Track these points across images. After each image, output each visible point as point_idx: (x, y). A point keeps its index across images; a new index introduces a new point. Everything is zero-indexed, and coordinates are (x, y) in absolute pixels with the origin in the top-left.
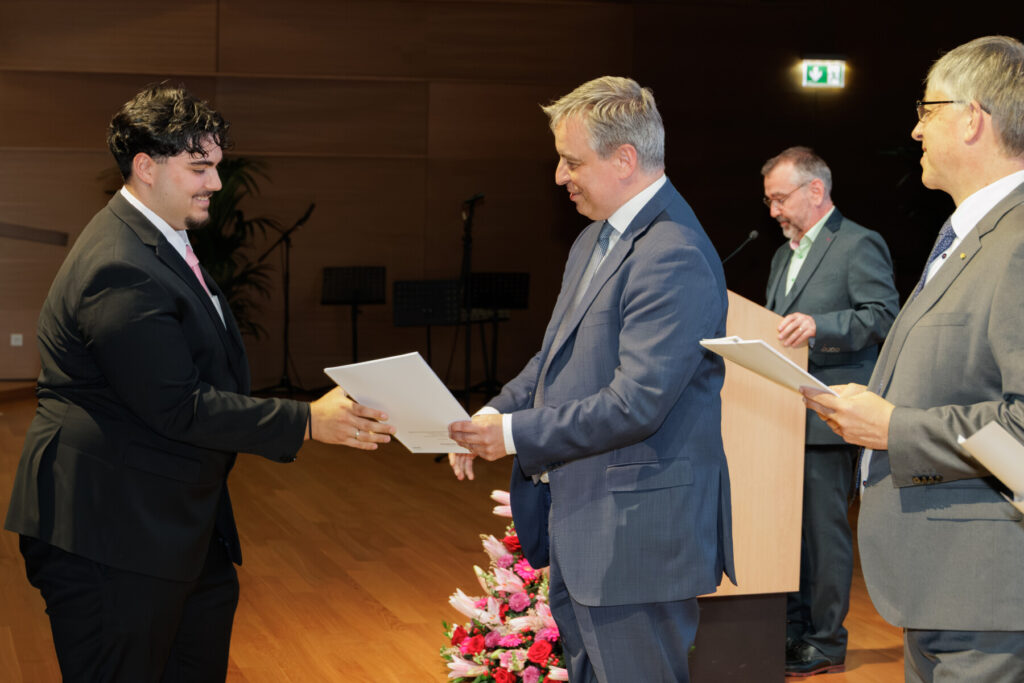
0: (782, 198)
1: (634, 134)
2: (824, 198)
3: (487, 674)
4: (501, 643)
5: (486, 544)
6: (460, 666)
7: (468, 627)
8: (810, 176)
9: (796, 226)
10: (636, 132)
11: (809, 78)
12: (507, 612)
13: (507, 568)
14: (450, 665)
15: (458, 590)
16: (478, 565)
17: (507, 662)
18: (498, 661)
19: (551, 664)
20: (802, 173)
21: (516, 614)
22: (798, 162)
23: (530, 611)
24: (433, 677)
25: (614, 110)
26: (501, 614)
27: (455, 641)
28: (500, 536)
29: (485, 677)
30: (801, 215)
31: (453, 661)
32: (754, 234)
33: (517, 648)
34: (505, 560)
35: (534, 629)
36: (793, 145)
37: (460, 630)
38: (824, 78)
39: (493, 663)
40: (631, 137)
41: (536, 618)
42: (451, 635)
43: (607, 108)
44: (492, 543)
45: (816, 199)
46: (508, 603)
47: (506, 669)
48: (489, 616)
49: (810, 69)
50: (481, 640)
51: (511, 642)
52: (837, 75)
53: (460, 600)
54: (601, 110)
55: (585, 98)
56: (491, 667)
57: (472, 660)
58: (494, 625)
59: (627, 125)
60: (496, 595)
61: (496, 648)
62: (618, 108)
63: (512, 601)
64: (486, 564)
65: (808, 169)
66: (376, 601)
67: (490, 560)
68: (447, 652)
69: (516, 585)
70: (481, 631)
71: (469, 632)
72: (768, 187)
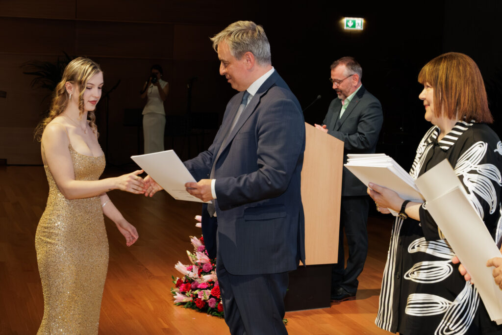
0: (339, 82)
1: (252, 47)
3: (191, 301)
4: (199, 287)
5: (192, 240)
6: (179, 297)
7: (183, 279)
10: (252, 45)
11: (347, 26)
12: (202, 272)
13: (202, 252)
14: (175, 297)
15: (179, 262)
16: (189, 250)
17: (201, 296)
18: (197, 295)
21: (206, 273)
23: (212, 272)
24: (167, 302)
25: (241, 35)
26: (199, 273)
28: (198, 237)
29: (191, 303)
30: (346, 90)
31: (176, 295)
32: (319, 96)
33: (206, 289)
34: (201, 248)
35: (214, 280)
36: (346, 56)
37: (180, 281)
38: (354, 26)
39: (195, 296)
40: (249, 48)
42: (176, 282)
43: (237, 34)
44: (195, 240)
45: (355, 83)
46: (202, 268)
47: (201, 299)
48: (193, 274)
49: (347, 21)
50: (189, 285)
51: (203, 286)
52: (360, 25)
53: (180, 267)
54: (235, 36)
55: (228, 31)
56: (194, 298)
57: (185, 295)
58: (196, 278)
59: (247, 42)
60: (196, 264)
61: (196, 289)
62: (243, 34)
63: (204, 267)
64: (192, 250)
66: (142, 265)
67: (194, 248)
68: (174, 290)
69: (206, 260)
70: (190, 281)
71: (184, 281)
72: (333, 75)
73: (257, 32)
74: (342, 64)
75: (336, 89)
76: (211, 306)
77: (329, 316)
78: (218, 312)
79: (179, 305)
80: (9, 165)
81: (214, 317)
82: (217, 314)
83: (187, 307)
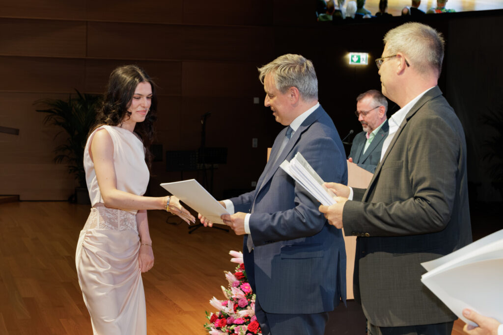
0: (365, 113)
1: (297, 82)
4: (235, 322)
5: (227, 276)
6: (215, 333)
7: (218, 314)
8: (379, 104)
9: (370, 127)
10: (298, 81)
12: (237, 307)
13: (237, 287)
14: (210, 332)
15: (214, 297)
16: (223, 286)
17: (238, 331)
18: (233, 331)
19: (259, 332)
20: (376, 103)
21: (241, 308)
22: (375, 97)
23: (248, 307)
25: (287, 69)
26: (234, 308)
27: (212, 321)
28: (233, 272)
30: (373, 122)
31: (211, 330)
32: (352, 131)
33: (243, 324)
34: (236, 283)
35: (250, 316)
37: (214, 315)
39: (231, 331)
41: (251, 311)
42: (210, 318)
43: (284, 68)
44: (229, 275)
45: (381, 115)
46: (237, 304)
47: (237, 334)
48: (229, 310)
50: (225, 321)
51: (239, 322)
53: (215, 302)
54: (281, 69)
55: (275, 64)
56: (230, 333)
57: (221, 330)
58: (231, 314)
59: (293, 77)
60: (232, 300)
61: (232, 324)
62: (289, 69)
63: (240, 303)
64: (226, 284)
65: (379, 101)
66: (170, 300)
67: (229, 283)
68: (208, 326)
69: (241, 295)
70: (225, 316)
71: (218, 316)
72: (359, 107)
73: (305, 67)
74: (369, 96)
75: (362, 121)
80: (22, 201)
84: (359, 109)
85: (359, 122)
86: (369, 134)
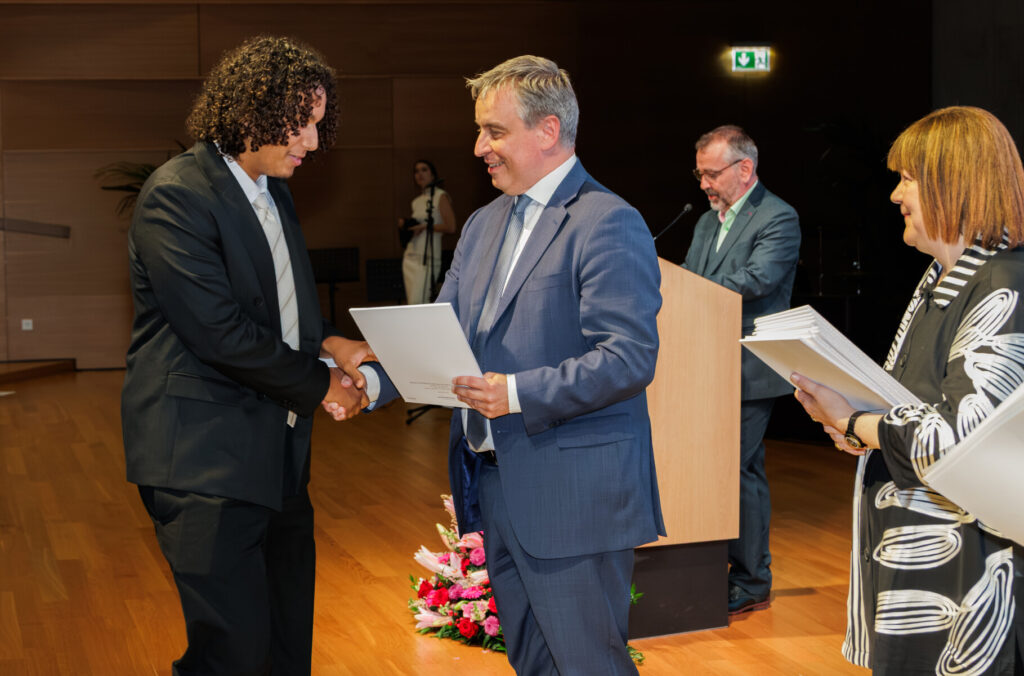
0: (714, 175)
1: (559, 107)
2: (752, 175)
3: (450, 624)
4: (463, 595)
5: (447, 502)
6: (426, 617)
7: (433, 581)
8: (741, 156)
9: (724, 200)
11: (738, 64)
12: (467, 565)
14: (417, 617)
15: (423, 547)
16: (443, 525)
17: (470, 612)
18: (461, 612)
20: (734, 152)
21: (477, 568)
22: (731, 141)
24: (401, 627)
25: (543, 82)
26: (462, 568)
27: (422, 594)
29: (450, 627)
30: (730, 191)
31: (419, 613)
32: (688, 207)
33: (479, 599)
36: (725, 124)
37: (426, 585)
38: (751, 63)
39: (456, 613)
40: (557, 109)
42: (418, 588)
43: (536, 80)
45: (745, 176)
46: (469, 558)
47: (468, 619)
48: (451, 571)
49: (738, 55)
50: (445, 593)
51: (472, 594)
52: (763, 61)
53: (425, 557)
54: (531, 81)
55: (513, 71)
56: (455, 618)
57: (437, 611)
58: (457, 579)
59: (555, 97)
60: (458, 551)
61: (458, 599)
62: (546, 81)
63: (473, 557)
64: (447, 522)
65: (740, 148)
66: (350, 557)
67: (451, 518)
68: (415, 604)
69: (476, 541)
70: (444, 585)
71: (434, 585)
72: (701, 162)
74: (720, 139)
75: (708, 189)
76: (491, 631)
77: (727, 643)
78: (503, 644)
79: (426, 633)
80: (81, 371)
81: (497, 655)
82: (502, 649)
83: (442, 637)
84: (700, 167)
85: (703, 191)
86: (723, 214)
